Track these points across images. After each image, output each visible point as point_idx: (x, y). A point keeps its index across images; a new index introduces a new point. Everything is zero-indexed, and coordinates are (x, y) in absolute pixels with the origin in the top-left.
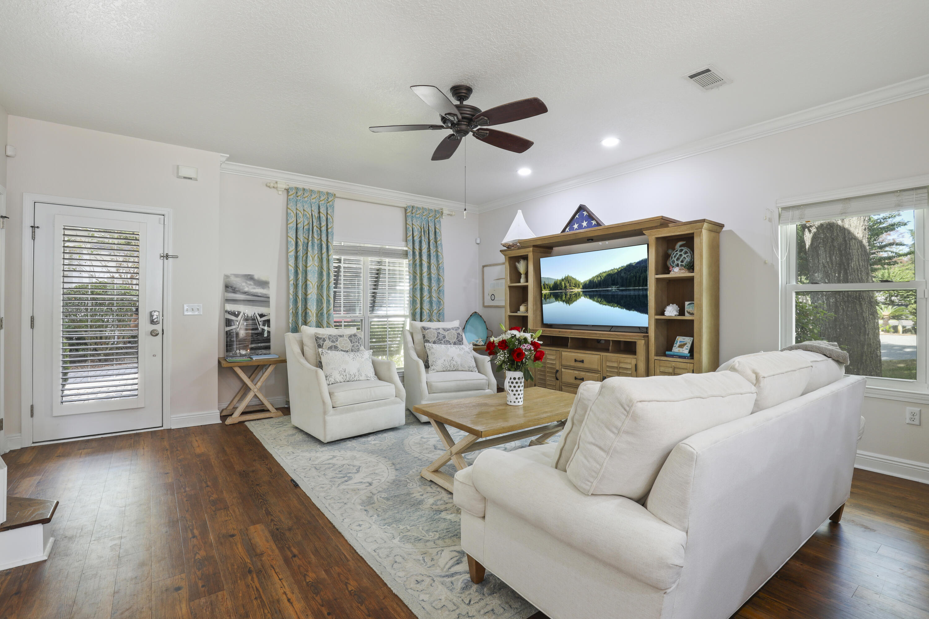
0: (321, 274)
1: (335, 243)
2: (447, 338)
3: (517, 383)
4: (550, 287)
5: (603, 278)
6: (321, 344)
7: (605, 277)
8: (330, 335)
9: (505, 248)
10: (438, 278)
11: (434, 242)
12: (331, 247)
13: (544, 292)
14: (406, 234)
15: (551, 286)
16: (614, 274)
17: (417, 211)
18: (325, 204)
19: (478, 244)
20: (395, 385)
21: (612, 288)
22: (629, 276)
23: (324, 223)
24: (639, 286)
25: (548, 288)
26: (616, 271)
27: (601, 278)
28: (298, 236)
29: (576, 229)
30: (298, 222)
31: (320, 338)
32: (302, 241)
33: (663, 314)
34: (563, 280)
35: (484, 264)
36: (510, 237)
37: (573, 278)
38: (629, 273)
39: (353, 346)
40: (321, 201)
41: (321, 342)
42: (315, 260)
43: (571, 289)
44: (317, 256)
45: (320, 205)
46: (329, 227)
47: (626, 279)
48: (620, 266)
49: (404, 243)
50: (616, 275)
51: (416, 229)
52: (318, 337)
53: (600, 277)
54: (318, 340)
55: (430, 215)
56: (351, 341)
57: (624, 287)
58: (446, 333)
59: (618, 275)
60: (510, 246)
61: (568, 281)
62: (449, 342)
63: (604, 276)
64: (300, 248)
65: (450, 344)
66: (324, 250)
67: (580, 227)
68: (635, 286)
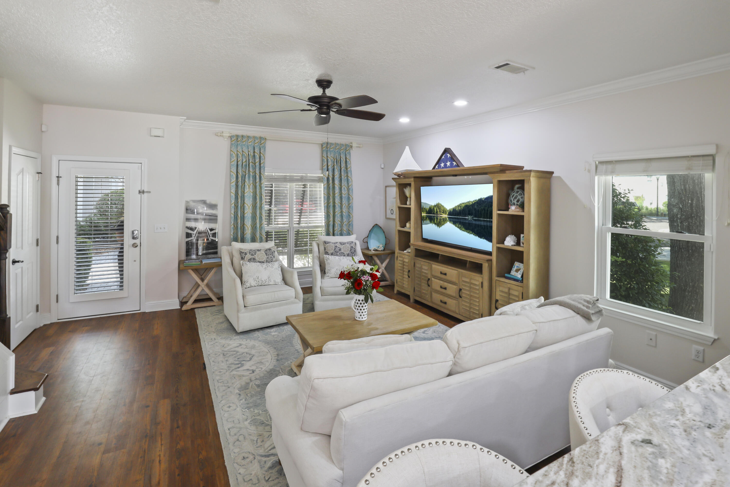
0: (255, 198)
1: (267, 173)
2: (342, 251)
3: (361, 304)
4: (426, 211)
5: (462, 208)
6: (244, 257)
8: (251, 250)
9: (396, 177)
10: (348, 197)
11: (345, 169)
12: (263, 178)
13: (423, 214)
14: (323, 164)
15: (427, 210)
16: (470, 206)
17: (331, 146)
18: (258, 145)
19: (382, 168)
20: (294, 289)
21: (469, 217)
22: (480, 209)
23: (257, 160)
24: (487, 218)
26: (471, 203)
27: (461, 208)
28: (238, 171)
29: (443, 168)
30: (238, 160)
31: (243, 253)
32: (241, 174)
33: (503, 243)
34: (435, 206)
35: (386, 185)
36: (400, 168)
37: (442, 205)
38: (480, 206)
39: (268, 258)
40: (256, 143)
41: (243, 255)
42: (250, 188)
43: (441, 214)
44: (252, 184)
45: (255, 146)
46: (262, 162)
47: (478, 211)
48: (474, 200)
49: (320, 171)
50: (471, 207)
51: (329, 160)
52: (241, 252)
53: (460, 207)
54: (241, 254)
55: (342, 149)
56: (266, 254)
57: (477, 218)
58: (342, 247)
59: (472, 207)
60: (400, 175)
61: (439, 207)
62: (344, 253)
63: (463, 206)
64: (240, 179)
65: (344, 256)
66: (258, 180)
67: (445, 166)
68: (484, 218)
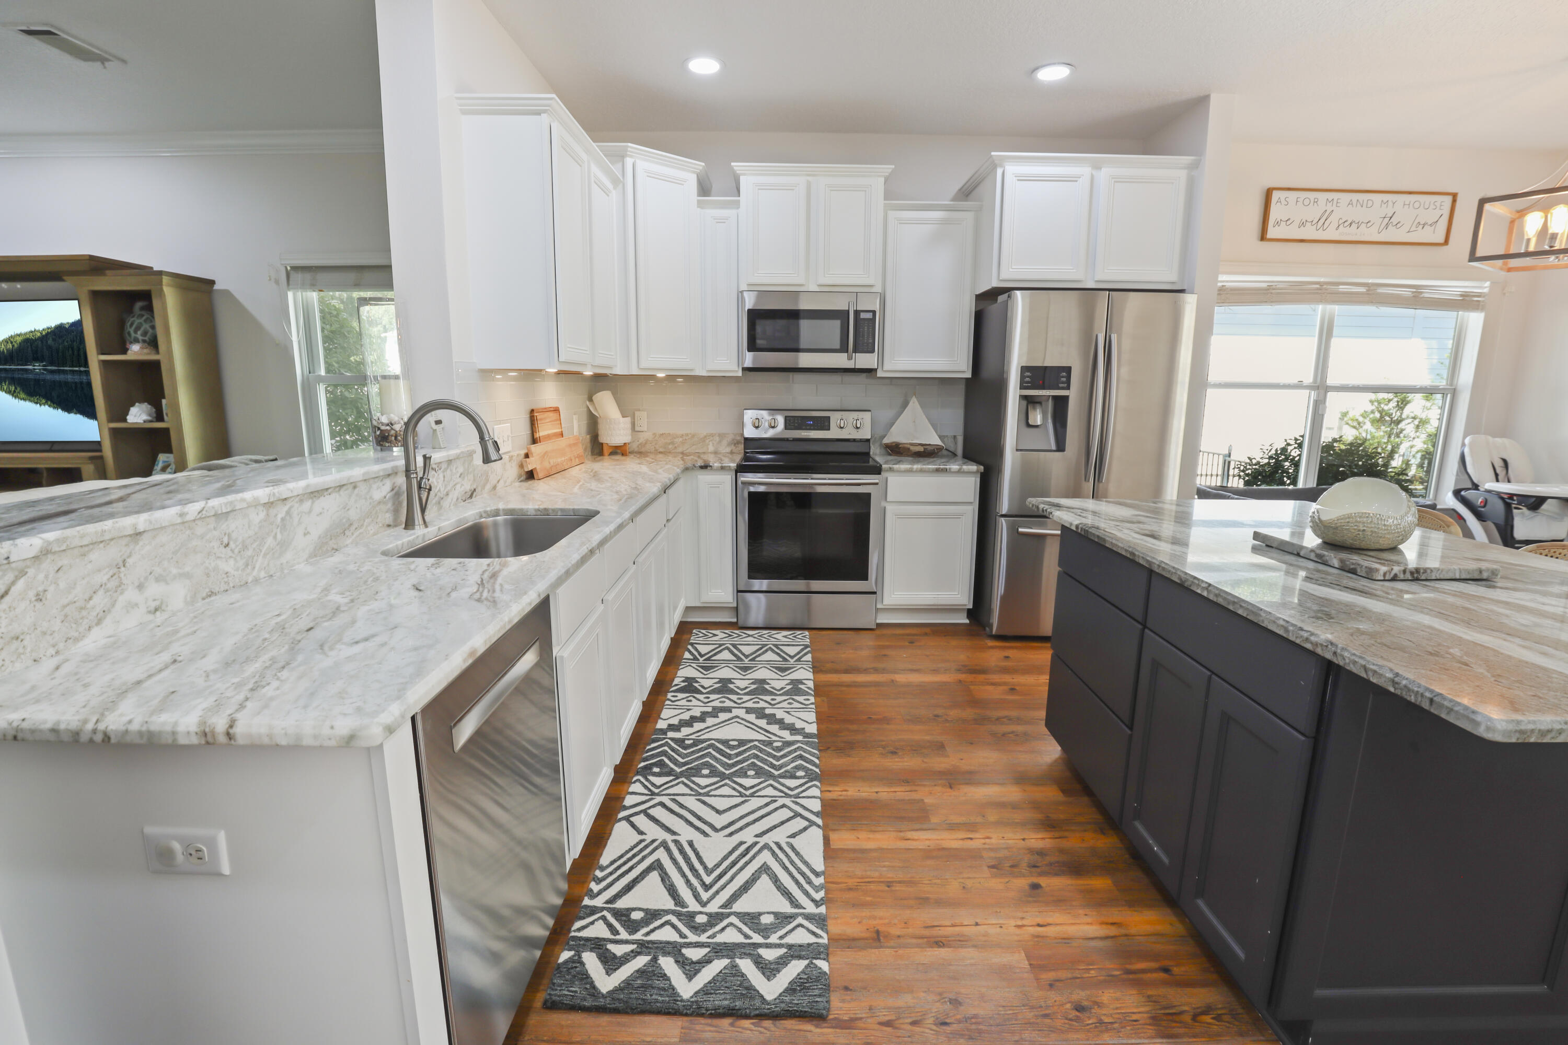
5: (16, 346)
7: (20, 343)
16: (36, 340)
27: (13, 346)
33: (123, 419)
53: (12, 343)
57: (55, 366)
59: (42, 342)
63: (18, 342)
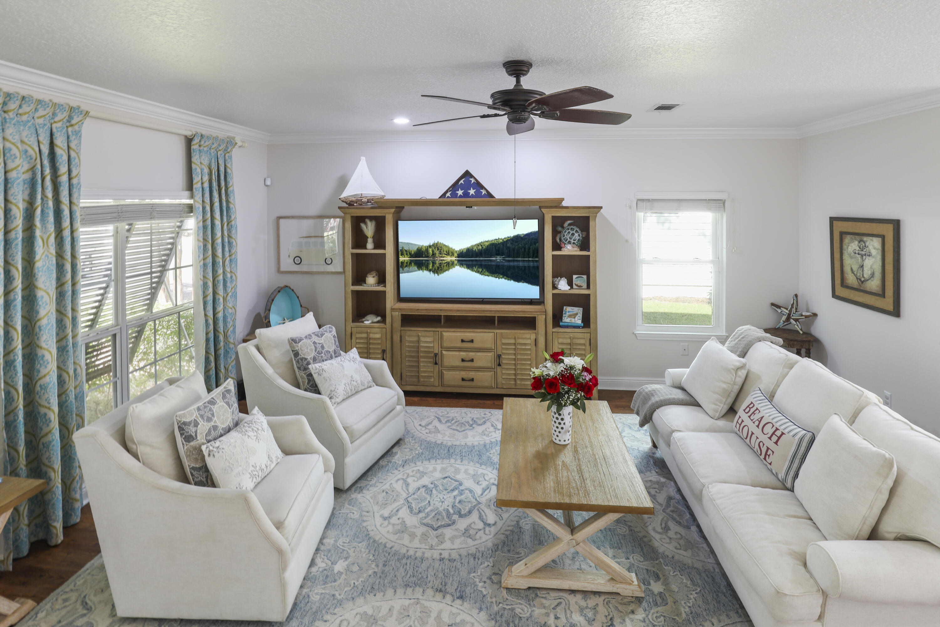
4: (410, 254)
5: (484, 247)
7: (487, 246)
13: (401, 259)
15: (413, 253)
16: (499, 243)
21: (497, 258)
22: (518, 247)
24: (529, 258)
25: (407, 254)
26: (501, 241)
27: (482, 248)
29: (461, 196)
33: (557, 288)
34: (430, 246)
36: (352, 190)
37: (444, 245)
38: (516, 244)
43: (442, 257)
47: (514, 250)
48: (506, 237)
50: (501, 246)
53: (481, 246)
57: (512, 258)
59: (503, 245)
60: (351, 202)
61: (437, 247)
67: (466, 194)
68: (524, 258)
